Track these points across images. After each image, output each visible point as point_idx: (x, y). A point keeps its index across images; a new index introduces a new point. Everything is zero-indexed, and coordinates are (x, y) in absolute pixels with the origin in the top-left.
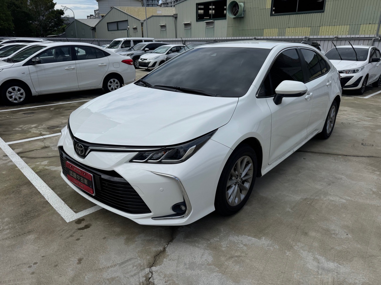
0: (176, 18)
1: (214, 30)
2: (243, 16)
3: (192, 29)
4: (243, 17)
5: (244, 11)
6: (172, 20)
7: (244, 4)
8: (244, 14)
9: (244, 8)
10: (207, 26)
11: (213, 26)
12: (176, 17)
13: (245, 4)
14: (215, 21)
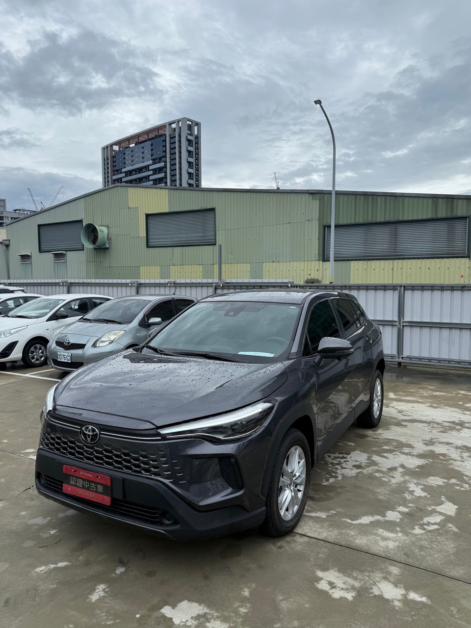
1: (66, 266)
2: (108, 246)
3: (33, 263)
4: (108, 248)
5: (109, 239)
6: (1, 248)
7: (108, 229)
8: (109, 243)
9: (108, 234)
10: (56, 260)
11: (63, 260)
12: (8, 244)
13: (110, 229)
14: (68, 253)
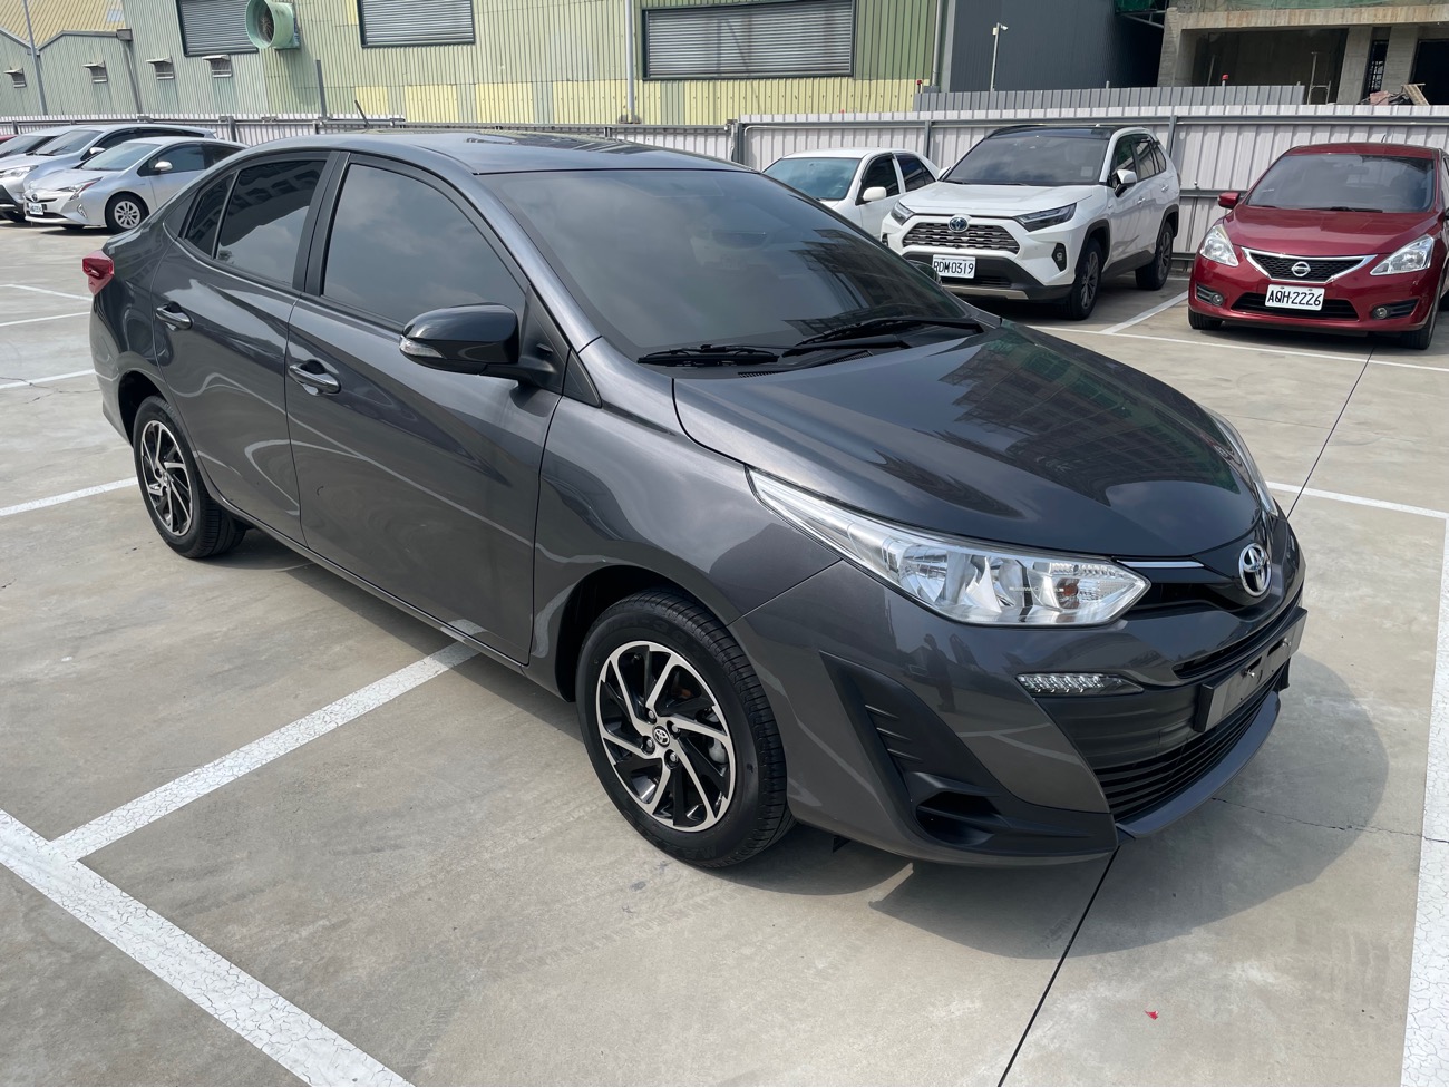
0: (129, 42)
1: (234, 87)
2: (297, 44)
3: (177, 79)
4: (298, 49)
5: (297, 29)
6: (117, 45)
7: (294, 9)
8: (298, 38)
9: (295, 19)
10: (215, 73)
11: (226, 73)
12: (129, 38)
14: (233, 57)
